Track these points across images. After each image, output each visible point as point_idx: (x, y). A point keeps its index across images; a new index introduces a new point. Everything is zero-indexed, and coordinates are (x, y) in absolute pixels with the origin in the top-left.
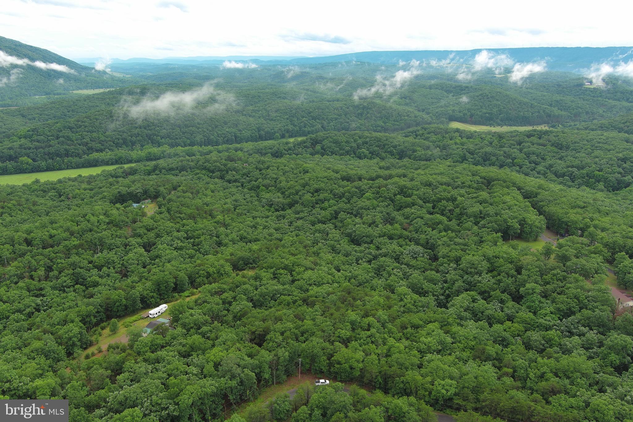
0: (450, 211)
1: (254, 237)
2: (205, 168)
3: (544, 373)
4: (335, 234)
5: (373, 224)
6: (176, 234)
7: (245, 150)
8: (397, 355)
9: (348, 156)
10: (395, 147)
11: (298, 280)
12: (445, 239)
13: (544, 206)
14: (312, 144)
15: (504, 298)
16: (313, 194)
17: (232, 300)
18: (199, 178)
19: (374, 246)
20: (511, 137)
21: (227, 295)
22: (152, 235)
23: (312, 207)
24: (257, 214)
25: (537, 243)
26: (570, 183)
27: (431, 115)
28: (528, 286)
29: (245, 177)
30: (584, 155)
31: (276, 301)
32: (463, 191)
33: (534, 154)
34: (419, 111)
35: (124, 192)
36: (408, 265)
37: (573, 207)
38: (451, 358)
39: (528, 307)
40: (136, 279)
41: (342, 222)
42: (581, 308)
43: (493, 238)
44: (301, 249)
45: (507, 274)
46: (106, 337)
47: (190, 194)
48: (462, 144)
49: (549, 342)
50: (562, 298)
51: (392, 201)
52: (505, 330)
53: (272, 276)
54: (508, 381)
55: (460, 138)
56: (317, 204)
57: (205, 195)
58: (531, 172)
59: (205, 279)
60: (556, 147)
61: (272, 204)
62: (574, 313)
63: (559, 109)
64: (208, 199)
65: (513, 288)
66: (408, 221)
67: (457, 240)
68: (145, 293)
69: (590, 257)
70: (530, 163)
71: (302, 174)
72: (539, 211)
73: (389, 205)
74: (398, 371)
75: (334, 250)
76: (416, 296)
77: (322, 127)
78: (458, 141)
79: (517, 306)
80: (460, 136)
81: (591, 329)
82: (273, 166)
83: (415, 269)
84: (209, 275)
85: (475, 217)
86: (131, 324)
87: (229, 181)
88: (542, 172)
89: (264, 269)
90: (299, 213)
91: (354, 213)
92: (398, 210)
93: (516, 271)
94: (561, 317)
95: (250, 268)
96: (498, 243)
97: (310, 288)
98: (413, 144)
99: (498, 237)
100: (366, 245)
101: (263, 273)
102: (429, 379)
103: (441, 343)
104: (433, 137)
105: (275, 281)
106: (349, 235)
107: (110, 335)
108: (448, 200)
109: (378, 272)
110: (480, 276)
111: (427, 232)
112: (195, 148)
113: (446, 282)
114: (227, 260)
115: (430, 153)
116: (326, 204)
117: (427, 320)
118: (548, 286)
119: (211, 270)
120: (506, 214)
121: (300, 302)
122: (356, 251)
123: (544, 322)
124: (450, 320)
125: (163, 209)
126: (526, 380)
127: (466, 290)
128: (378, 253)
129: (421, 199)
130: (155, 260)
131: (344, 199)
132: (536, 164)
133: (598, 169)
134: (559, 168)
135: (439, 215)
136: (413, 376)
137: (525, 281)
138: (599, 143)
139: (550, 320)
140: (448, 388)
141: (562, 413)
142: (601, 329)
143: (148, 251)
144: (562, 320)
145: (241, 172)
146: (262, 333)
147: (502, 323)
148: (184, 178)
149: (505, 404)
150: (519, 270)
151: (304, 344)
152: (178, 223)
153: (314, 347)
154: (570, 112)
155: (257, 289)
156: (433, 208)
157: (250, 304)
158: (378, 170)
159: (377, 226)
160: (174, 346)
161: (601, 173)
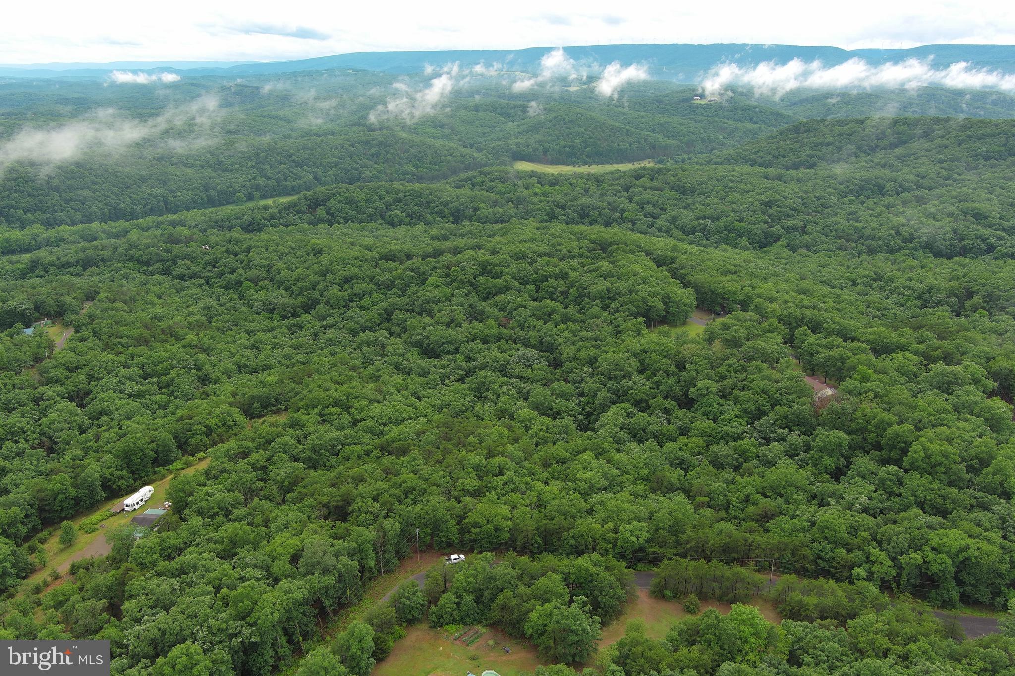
0: (562, 293)
1: (261, 363)
2: (132, 259)
3: (749, 495)
4: (395, 344)
5: (452, 323)
6: (123, 371)
7: (192, 223)
8: (556, 502)
9: (373, 223)
10: (446, 204)
11: (363, 420)
12: (566, 334)
13: (686, 275)
14: (310, 207)
15: (668, 406)
16: (341, 286)
17: (267, 464)
18: (126, 277)
19: (463, 357)
20: (613, 180)
21: (256, 457)
22: (80, 377)
23: (344, 306)
24: (253, 326)
25: (689, 326)
26: (705, 242)
27: (484, 152)
28: (700, 384)
29: (209, 268)
30: (716, 200)
31: (338, 455)
32: (574, 263)
33: (648, 203)
34: (465, 146)
36: (521, 378)
37: (724, 273)
38: (626, 494)
39: (704, 414)
40: (79, 452)
41: (399, 325)
42: (773, 406)
43: (633, 325)
44: (350, 373)
45: (665, 372)
46: (55, 554)
47: (122, 304)
48: (545, 194)
49: (744, 455)
50: (747, 394)
51: (472, 285)
52: (680, 449)
53: (320, 419)
54: (708, 512)
55: (540, 186)
56: (351, 301)
57: (150, 304)
58: (650, 230)
59: (204, 437)
60: (676, 191)
61: (274, 309)
62: (765, 413)
63: (665, 136)
64: (157, 310)
65: (678, 390)
66: (505, 314)
67: (584, 334)
68: (107, 473)
70: (645, 216)
71: (311, 256)
72: (682, 282)
73: (470, 293)
74: (565, 524)
75: (399, 369)
76: (547, 420)
77: (315, 178)
78: (538, 191)
79: (689, 414)
80: (539, 183)
81: (791, 431)
82: (257, 247)
83: (532, 383)
84: (209, 431)
85: (602, 298)
86: (96, 526)
87: (182, 278)
88: (664, 228)
89: (302, 410)
90: (324, 319)
91: (417, 309)
92: (485, 299)
93: (677, 367)
94: (750, 421)
95: (274, 412)
96: (642, 332)
97: (386, 429)
98: (473, 199)
99: (640, 324)
100: (449, 356)
101: (301, 416)
102: (610, 525)
103: (605, 477)
104: (501, 187)
105: (326, 426)
106: (418, 344)
107: (62, 550)
108: (557, 277)
109: (480, 393)
110: (630, 379)
111: (538, 327)
112: (95, 225)
113: (582, 394)
114: (231, 404)
115: (501, 211)
116: (367, 300)
117: (573, 450)
118: (725, 382)
119: (212, 422)
120: (644, 290)
121: (376, 452)
122: (435, 367)
123: (730, 430)
124: (606, 445)
125: (86, 333)
127: (614, 403)
128: (471, 365)
129: (516, 280)
130: (98, 419)
131: (395, 290)
132: (655, 217)
133: (738, 218)
134: (687, 221)
135: (549, 301)
136: (589, 525)
137: (693, 379)
138: (733, 182)
139: (738, 426)
140: (638, 533)
141: (786, 540)
142: (803, 429)
143: (82, 406)
144: (752, 424)
145: (200, 260)
146: (340, 504)
147: (674, 440)
148: (96, 279)
149: (714, 541)
150: (681, 365)
151: (418, 508)
152: (121, 353)
153: (435, 509)
154: (681, 141)
155: (299, 442)
156: (537, 292)
157: (301, 465)
158: (431, 242)
159: (460, 326)
160: (198, 545)
161: (742, 224)
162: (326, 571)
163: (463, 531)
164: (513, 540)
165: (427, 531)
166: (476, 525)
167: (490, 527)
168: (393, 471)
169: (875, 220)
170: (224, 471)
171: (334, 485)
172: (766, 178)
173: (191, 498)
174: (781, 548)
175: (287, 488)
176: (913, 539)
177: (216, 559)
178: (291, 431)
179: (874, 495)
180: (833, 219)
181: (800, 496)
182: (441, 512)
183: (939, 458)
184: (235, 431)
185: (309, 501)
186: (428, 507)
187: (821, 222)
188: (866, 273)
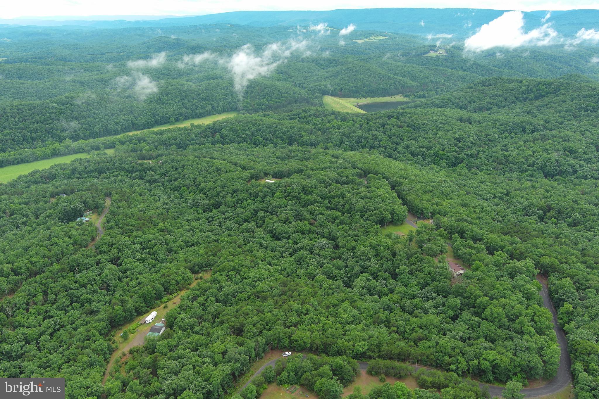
0: (341, 205)
1: (196, 241)
3: (414, 328)
4: (259, 232)
5: (286, 221)
6: (133, 247)
8: (330, 330)
9: (245, 144)
10: (284, 132)
11: (246, 278)
12: (342, 232)
13: (405, 195)
14: (211, 132)
15: (386, 276)
16: (231, 194)
17: (205, 302)
19: (292, 241)
20: (376, 119)
21: (201, 299)
22: (114, 250)
23: (234, 207)
24: (190, 217)
25: (403, 226)
26: (422, 162)
27: (306, 90)
28: (401, 268)
29: (163, 176)
30: (431, 135)
31: (235, 297)
33: (394, 135)
34: (296, 86)
35: (68, 208)
36: (319, 255)
37: (426, 192)
38: (361, 326)
39: (402, 282)
40: (121, 293)
41: (261, 219)
42: (433, 281)
43: (375, 229)
44: (238, 250)
45: (387, 258)
46: (121, 343)
47: (125, 203)
48: (338, 127)
49: (416, 306)
50: (421, 275)
51: (298, 199)
52: (389, 300)
53: (227, 278)
54: (395, 335)
55: (336, 120)
56: (237, 203)
58: (394, 153)
59: (175, 286)
60: (410, 128)
61: (199, 205)
62: (428, 285)
63: (410, 79)
64: (142, 206)
65: (391, 269)
66: (313, 217)
67: (350, 232)
68: (137, 305)
69: (437, 240)
70: (392, 144)
71: (216, 174)
72: (403, 200)
73: (296, 203)
74: (333, 340)
75: (261, 245)
76: (330, 281)
77: (212, 108)
78: (334, 124)
79: (395, 282)
80: (336, 118)
81: (439, 295)
82: (188, 166)
83: (325, 258)
84: (178, 283)
85: (361, 211)
86: (135, 330)
87: (149, 181)
88: (402, 152)
89: (218, 273)
90: (224, 214)
91: (270, 211)
92: (303, 207)
93: (392, 256)
95: (204, 271)
96: (379, 234)
97: (257, 284)
98: (299, 130)
100: (286, 241)
101: (218, 276)
102: (351, 343)
103: (353, 316)
104: (314, 120)
105: (229, 283)
106: (270, 232)
107: (123, 342)
108: (339, 196)
109: (299, 262)
110: (370, 261)
111: (329, 226)
113: (347, 266)
114: (186, 268)
115: (314, 137)
116: (245, 203)
117: (340, 299)
118: (413, 266)
119: (179, 278)
120: (382, 207)
121: (253, 297)
122: (279, 246)
123: (412, 292)
124: (355, 297)
125: (113, 224)
126: (404, 333)
127: (362, 272)
128: (296, 246)
129: (319, 196)
130: (126, 272)
131: (259, 198)
132: (398, 144)
133: (441, 149)
134: (414, 149)
135: (334, 211)
136: (342, 343)
137: (398, 264)
138: (441, 123)
139: (415, 290)
140: (363, 347)
141: (424, 352)
142: (444, 294)
143: (117, 265)
144: (421, 289)
145: (158, 172)
146: (239, 327)
147: (387, 295)
148: (107, 181)
149: (395, 351)
150: (394, 255)
151: (271, 331)
152: (130, 235)
153: (279, 333)
154: (419, 82)
155: (218, 290)
156: (329, 203)
157: (220, 304)
158: (276, 160)
159: (290, 223)
160: (182, 344)
161: (443, 152)
162: (236, 361)
163: (291, 342)
164: (311, 347)
165: (276, 342)
166: (296, 341)
167: (302, 342)
168: (261, 310)
169: (517, 150)
170: (188, 307)
171: (235, 316)
172: (461, 120)
173: (176, 321)
174: (422, 355)
175: (215, 316)
176: (476, 354)
177: (192, 353)
178: (214, 285)
179: (466, 331)
180: (494, 150)
181: (435, 331)
182: (282, 335)
183: (496, 316)
184: (189, 282)
185: (225, 325)
186: (276, 332)
187: (487, 151)
188: (502, 190)
